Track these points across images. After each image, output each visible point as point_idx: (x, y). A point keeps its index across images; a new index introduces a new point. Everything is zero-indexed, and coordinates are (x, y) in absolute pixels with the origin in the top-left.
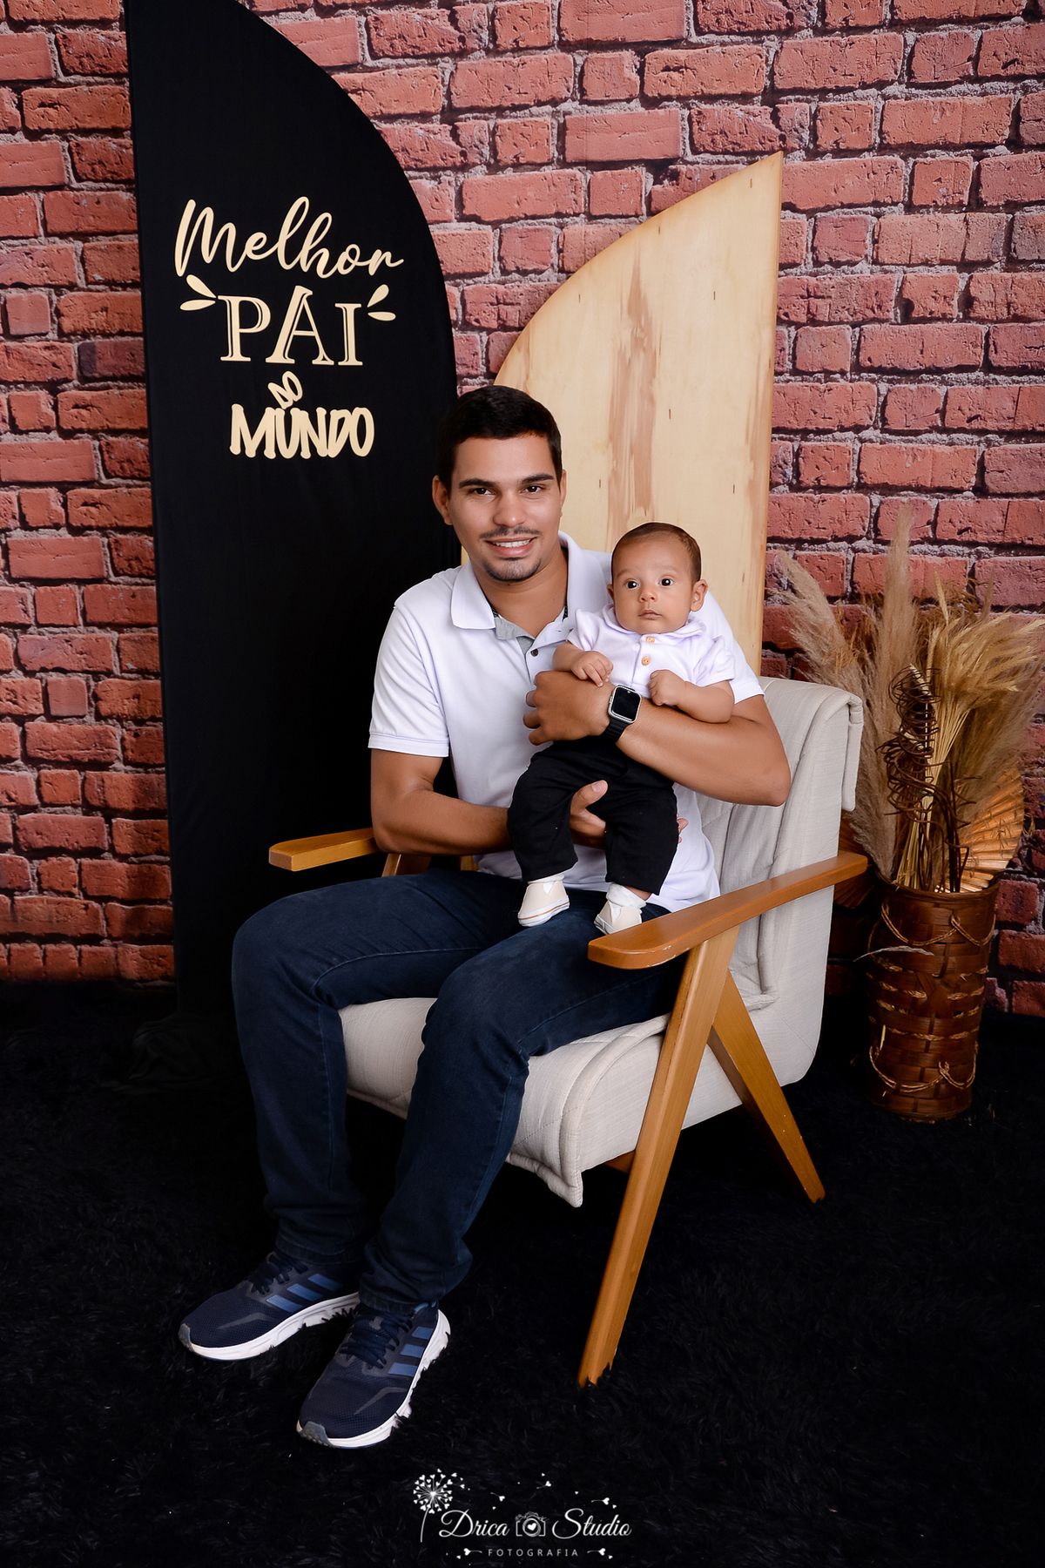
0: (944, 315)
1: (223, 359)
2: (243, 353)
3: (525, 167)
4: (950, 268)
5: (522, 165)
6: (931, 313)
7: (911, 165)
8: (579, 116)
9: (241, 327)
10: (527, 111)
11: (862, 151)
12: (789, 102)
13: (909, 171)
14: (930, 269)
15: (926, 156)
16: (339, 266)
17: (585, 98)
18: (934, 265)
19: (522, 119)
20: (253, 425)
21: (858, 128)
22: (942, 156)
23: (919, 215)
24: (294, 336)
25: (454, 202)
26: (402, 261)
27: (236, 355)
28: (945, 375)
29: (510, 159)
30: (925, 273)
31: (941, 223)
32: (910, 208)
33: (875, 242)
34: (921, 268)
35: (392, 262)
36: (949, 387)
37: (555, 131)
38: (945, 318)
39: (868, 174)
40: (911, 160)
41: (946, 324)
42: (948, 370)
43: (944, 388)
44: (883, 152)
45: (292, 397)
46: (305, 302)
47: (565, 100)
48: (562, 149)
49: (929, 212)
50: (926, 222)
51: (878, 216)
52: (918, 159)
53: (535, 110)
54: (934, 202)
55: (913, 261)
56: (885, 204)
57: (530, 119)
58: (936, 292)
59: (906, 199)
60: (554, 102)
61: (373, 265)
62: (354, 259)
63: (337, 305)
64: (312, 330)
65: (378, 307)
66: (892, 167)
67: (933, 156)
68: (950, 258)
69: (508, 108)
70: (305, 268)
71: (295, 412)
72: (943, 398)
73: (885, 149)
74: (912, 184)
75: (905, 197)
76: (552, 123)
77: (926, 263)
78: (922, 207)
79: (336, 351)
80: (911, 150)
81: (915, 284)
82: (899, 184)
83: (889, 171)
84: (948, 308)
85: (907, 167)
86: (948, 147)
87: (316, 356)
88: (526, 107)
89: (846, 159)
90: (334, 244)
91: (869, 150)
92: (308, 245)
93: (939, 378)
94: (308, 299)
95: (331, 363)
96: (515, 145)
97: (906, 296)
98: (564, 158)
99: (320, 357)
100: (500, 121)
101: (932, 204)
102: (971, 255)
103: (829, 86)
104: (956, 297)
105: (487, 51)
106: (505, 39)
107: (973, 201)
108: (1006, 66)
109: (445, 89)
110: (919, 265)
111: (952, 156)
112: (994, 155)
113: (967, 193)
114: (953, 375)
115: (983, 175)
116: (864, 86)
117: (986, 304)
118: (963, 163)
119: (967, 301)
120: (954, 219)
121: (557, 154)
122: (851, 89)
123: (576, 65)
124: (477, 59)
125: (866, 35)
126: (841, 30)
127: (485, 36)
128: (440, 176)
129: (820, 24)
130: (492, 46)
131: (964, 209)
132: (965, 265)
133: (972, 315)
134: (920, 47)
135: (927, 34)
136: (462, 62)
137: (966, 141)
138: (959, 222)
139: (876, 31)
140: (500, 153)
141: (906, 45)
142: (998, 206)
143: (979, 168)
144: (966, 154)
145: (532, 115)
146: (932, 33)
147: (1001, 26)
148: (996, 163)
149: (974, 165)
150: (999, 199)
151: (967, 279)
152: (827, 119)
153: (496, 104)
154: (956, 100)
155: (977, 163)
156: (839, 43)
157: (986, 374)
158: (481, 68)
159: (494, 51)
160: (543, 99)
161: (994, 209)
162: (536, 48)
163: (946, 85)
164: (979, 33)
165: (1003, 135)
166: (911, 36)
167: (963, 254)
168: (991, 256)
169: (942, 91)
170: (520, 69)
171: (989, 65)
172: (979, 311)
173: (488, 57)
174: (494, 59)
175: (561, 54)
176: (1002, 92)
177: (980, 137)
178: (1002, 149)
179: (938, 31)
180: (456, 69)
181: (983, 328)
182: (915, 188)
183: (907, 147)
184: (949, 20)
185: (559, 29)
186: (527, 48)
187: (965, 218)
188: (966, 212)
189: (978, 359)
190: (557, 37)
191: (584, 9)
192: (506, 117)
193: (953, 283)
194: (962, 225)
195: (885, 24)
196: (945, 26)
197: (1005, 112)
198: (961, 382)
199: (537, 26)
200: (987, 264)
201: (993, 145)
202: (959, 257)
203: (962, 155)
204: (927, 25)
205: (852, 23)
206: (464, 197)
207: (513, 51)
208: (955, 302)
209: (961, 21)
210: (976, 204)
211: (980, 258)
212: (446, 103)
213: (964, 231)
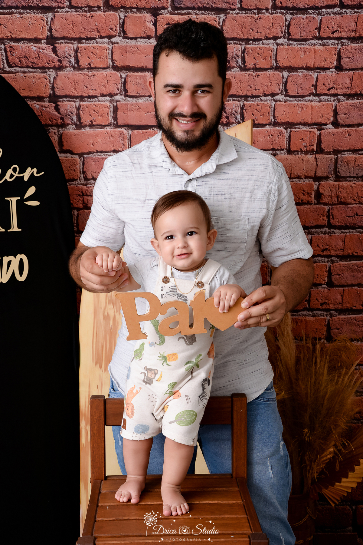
0: (308, 201)
3: (96, 126)
4: (310, 180)
5: (94, 125)
6: (302, 200)
7: (289, 132)
8: (124, 102)
10: (96, 99)
11: (266, 125)
12: (230, 101)
13: (288, 135)
14: (300, 180)
15: (296, 128)
17: (127, 94)
18: (302, 179)
19: (94, 103)
21: (263, 114)
22: (303, 128)
23: (294, 155)
25: (57, 143)
28: (310, 230)
29: (88, 122)
30: (298, 182)
31: (304, 159)
32: (289, 152)
36: (312, 236)
37: (112, 109)
38: (309, 203)
39: (269, 136)
40: (289, 130)
41: (309, 206)
42: (312, 227)
43: (310, 236)
44: (275, 126)
47: (117, 94)
48: (115, 118)
49: (298, 154)
50: (297, 158)
52: (292, 129)
53: (101, 98)
54: (300, 149)
55: (292, 176)
56: (278, 150)
57: (98, 103)
58: (304, 191)
59: (288, 148)
60: (111, 95)
65: (30, 199)
66: (280, 133)
67: (299, 128)
68: (310, 175)
69: (86, 97)
73: (277, 124)
74: (290, 141)
75: (287, 146)
76: (110, 106)
77: (298, 177)
78: (295, 151)
80: (288, 125)
82: (284, 141)
83: (279, 134)
84: (310, 198)
85: (287, 133)
86: (305, 124)
88: (96, 97)
89: (258, 128)
91: (269, 124)
93: (307, 231)
96: (90, 115)
98: (117, 123)
100: (82, 103)
101: (300, 150)
102: (319, 174)
103: (248, 94)
104: (313, 193)
105: (74, 68)
106: (84, 63)
107: (318, 149)
108: (329, 90)
109: (51, 85)
110: (295, 178)
111: (307, 129)
112: (327, 129)
113: (315, 145)
114: (314, 230)
115: (322, 137)
116: (265, 95)
117: (327, 197)
118: (313, 132)
119: (319, 195)
120: (310, 157)
121: (113, 121)
122: (259, 96)
123: (121, 77)
124: (69, 72)
125: (265, 72)
126: (253, 69)
127: (73, 60)
128: (49, 129)
129: (243, 66)
130: (76, 66)
131: (314, 153)
132: (317, 179)
133: (321, 201)
134: (290, 79)
135: (293, 73)
136: (60, 72)
137: (314, 122)
138: (312, 159)
139: (269, 70)
140: (82, 119)
141: (283, 78)
142: (330, 152)
143: (320, 134)
144: (314, 128)
145: (99, 101)
146: (295, 73)
147: (325, 72)
148: (327, 133)
149: (318, 133)
150: (330, 149)
151: (318, 185)
152: (248, 109)
153: (80, 94)
154: (308, 103)
155: (319, 132)
156: (252, 75)
157: (329, 229)
158: (71, 76)
159: (78, 67)
160: (105, 93)
161: (328, 153)
162: (100, 68)
163: (303, 96)
164: (316, 74)
165: (330, 120)
166: (285, 74)
167: (315, 173)
168: (328, 174)
169: (301, 99)
170: (92, 78)
171: (321, 89)
172: (325, 200)
173: (75, 71)
174: (78, 72)
175: (113, 72)
176: (328, 101)
177: (320, 120)
178: (330, 126)
179: (297, 72)
180: (57, 75)
181: (327, 208)
182: (291, 143)
183: (287, 124)
184: (302, 68)
185: (112, 60)
186: (96, 68)
187: (315, 157)
188: (315, 154)
189: (325, 222)
190: (111, 64)
191: (125, 51)
192: (85, 101)
193: (311, 186)
194: (314, 160)
195: (273, 68)
196: (301, 70)
197: (330, 110)
198: (318, 233)
199: (100, 57)
200: (327, 178)
201: (326, 124)
202: (313, 175)
203: (312, 128)
204: (292, 69)
205: (258, 66)
206: (63, 140)
207: (88, 69)
208: (313, 196)
209: (308, 69)
210: (320, 150)
211: (323, 175)
212: (52, 92)
213: (315, 162)
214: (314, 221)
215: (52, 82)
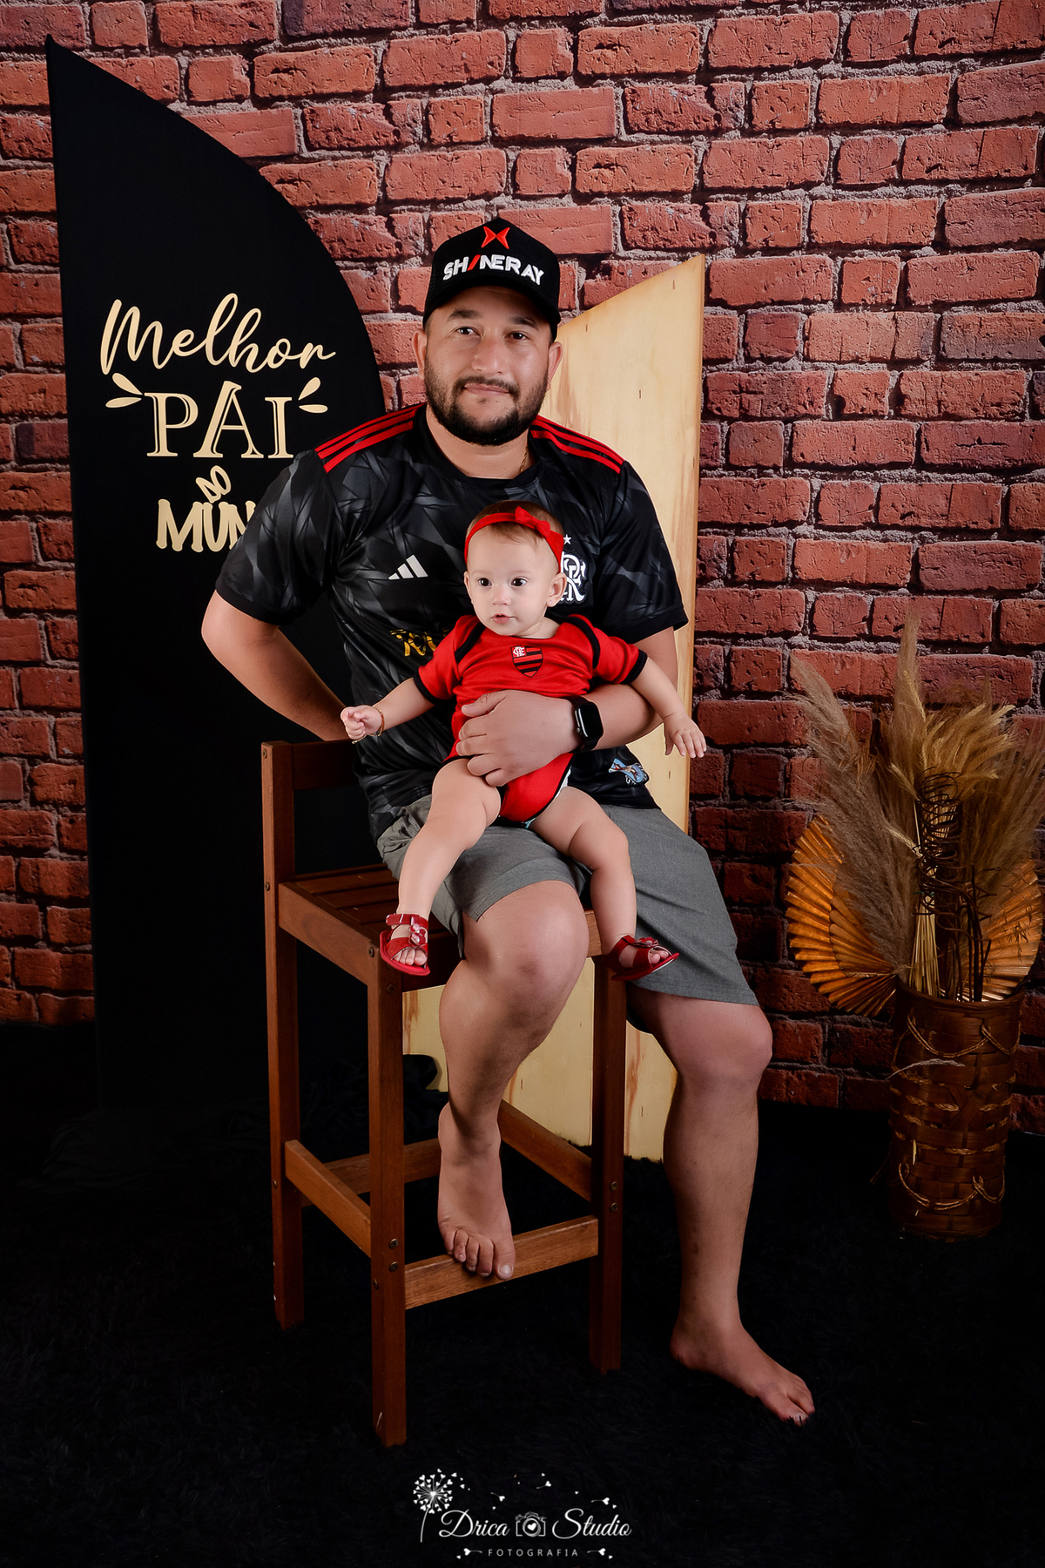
0: (875, 412)
1: (149, 455)
2: (170, 449)
4: (880, 365)
6: (862, 410)
7: (839, 264)
8: (511, 211)
9: (167, 424)
10: (461, 205)
11: (791, 249)
12: (719, 201)
13: (838, 270)
14: (861, 366)
15: (854, 255)
16: (269, 360)
17: (518, 192)
18: (864, 363)
19: (455, 213)
20: (180, 520)
21: (787, 227)
22: (870, 255)
23: (848, 313)
24: (223, 430)
25: (389, 293)
26: (334, 353)
27: (163, 451)
28: (877, 472)
30: (856, 370)
31: (870, 321)
32: (839, 306)
33: (806, 339)
34: (851, 365)
35: (324, 354)
36: (882, 484)
38: (876, 415)
39: (798, 272)
40: (840, 259)
41: (877, 421)
42: (881, 467)
43: (877, 485)
44: (812, 251)
45: (220, 491)
46: (233, 396)
47: (499, 194)
49: (858, 311)
50: (856, 320)
51: (808, 313)
52: (846, 258)
53: (468, 203)
54: (863, 300)
55: (844, 358)
56: (815, 302)
57: (464, 212)
58: (867, 389)
59: (836, 297)
60: (488, 196)
61: (304, 358)
62: (284, 353)
63: (267, 399)
64: (241, 425)
65: (309, 400)
66: (821, 266)
67: (861, 256)
68: (880, 356)
69: (442, 201)
70: (234, 364)
71: (223, 506)
72: (876, 494)
73: (814, 248)
74: (841, 282)
75: (834, 295)
77: (857, 360)
78: (851, 305)
79: (266, 444)
80: (839, 249)
81: (846, 381)
82: (828, 283)
83: (818, 269)
84: (879, 405)
85: (836, 265)
86: (875, 247)
87: (245, 449)
88: (460, 200)
89: (776, 257)
90: (264, 339)
91: (798, 249)
92: (236, 341)
93: (872, 474)
94: (236, 393)
95: (262, 456)
97: (837, 393)
99: (250, 451)
100: (434, 214)
101: (862, 303)
102: (901, 353)
103: (757, 186)
104: (887, 395)
105: (422, 145)
106: (439, 135)
107: (901, 301)
108: (929, 170)
109: (380, 181)
110: (849, 362)
111: (879, 256)
112: (921, 256)
113: (895, 292)
114: (886, 472)
115: (910, 275)
116: (792, 186)
117: (917, 402)
118: (891, 263)
119: (898, 399)
120: (884, 317)
122: (779, 189)
123: (508, 160)
124: (412, 152)
125: (792, 138)
126: (768, 131)
127: (419, 130)
128: (376, 267)
129: (747, 126)
130: (425, 140)
131: (893, 308)
132: (895, 363)
133: (903, 412)
134: (845, 151)
135: (852, 137)
136: (397, 155)
137: (893, 242)
138: (888, 321)
139: (802, 133)
141: (831, 148)
142: (926, 306)
143: (906, 267)
144: (893, 254)
145: (466, 210)
146: (856, 137)
147: (923, 133)
148: (923, 264)
149: (901, 265)
150: (928, 299)
151: (897, 377)
152: (756, 217)
153: (431, 196)
154: (882, 202)
155: (904, 263)
156: (766, 145)
157: (919, 471)
158: (415, 161)
159: (429, 145)
160: (477, 193)
161: (923, 309)
162: (470, 143)
163: (872, 187)
164: (902, 138)
165: (929, 236)
166: (836, 140)
167: (893, 352)
168: (920, 355)
169: (868, 192)
170: (454, 163)
171: (912, 169)
172: (911, 408)
173: (423, 151)
174: (428, 154)
175: (494, 149)
176: (927, 195)
177: (906, 238)
178: (928, 250)
179: (862, 135)
180: (391, 162)
181: (915, 426)
182: (844, 286)
183: (835, 247)
184: (873, 126)
185: (492, 126)
186: (461, 143)
187: (894, 316)
188: (894, 311)
189: (910, 456)
190: (490, 133)
191: (516, 106)
192: (440, 210)
193: (883, 380)
194: (891, 323)
195: (810, 128)
196: (869, 131)
197: (930, 214)
198: (893, 479)
199: (470, 122)
200: (917, 362)
201: (920, 246)
202: (889, 356)
203: (889, 255)
204: (852, 129)
205: (778, 126)
206: (400, 287)
207: (447, 145)
208: (886, 400)
209: (885, 126)
210: (905, 303)
211: (909, 357)
212: (381, 194)
213: (894, 329)
214: (887, 455)
215: (382, 176)
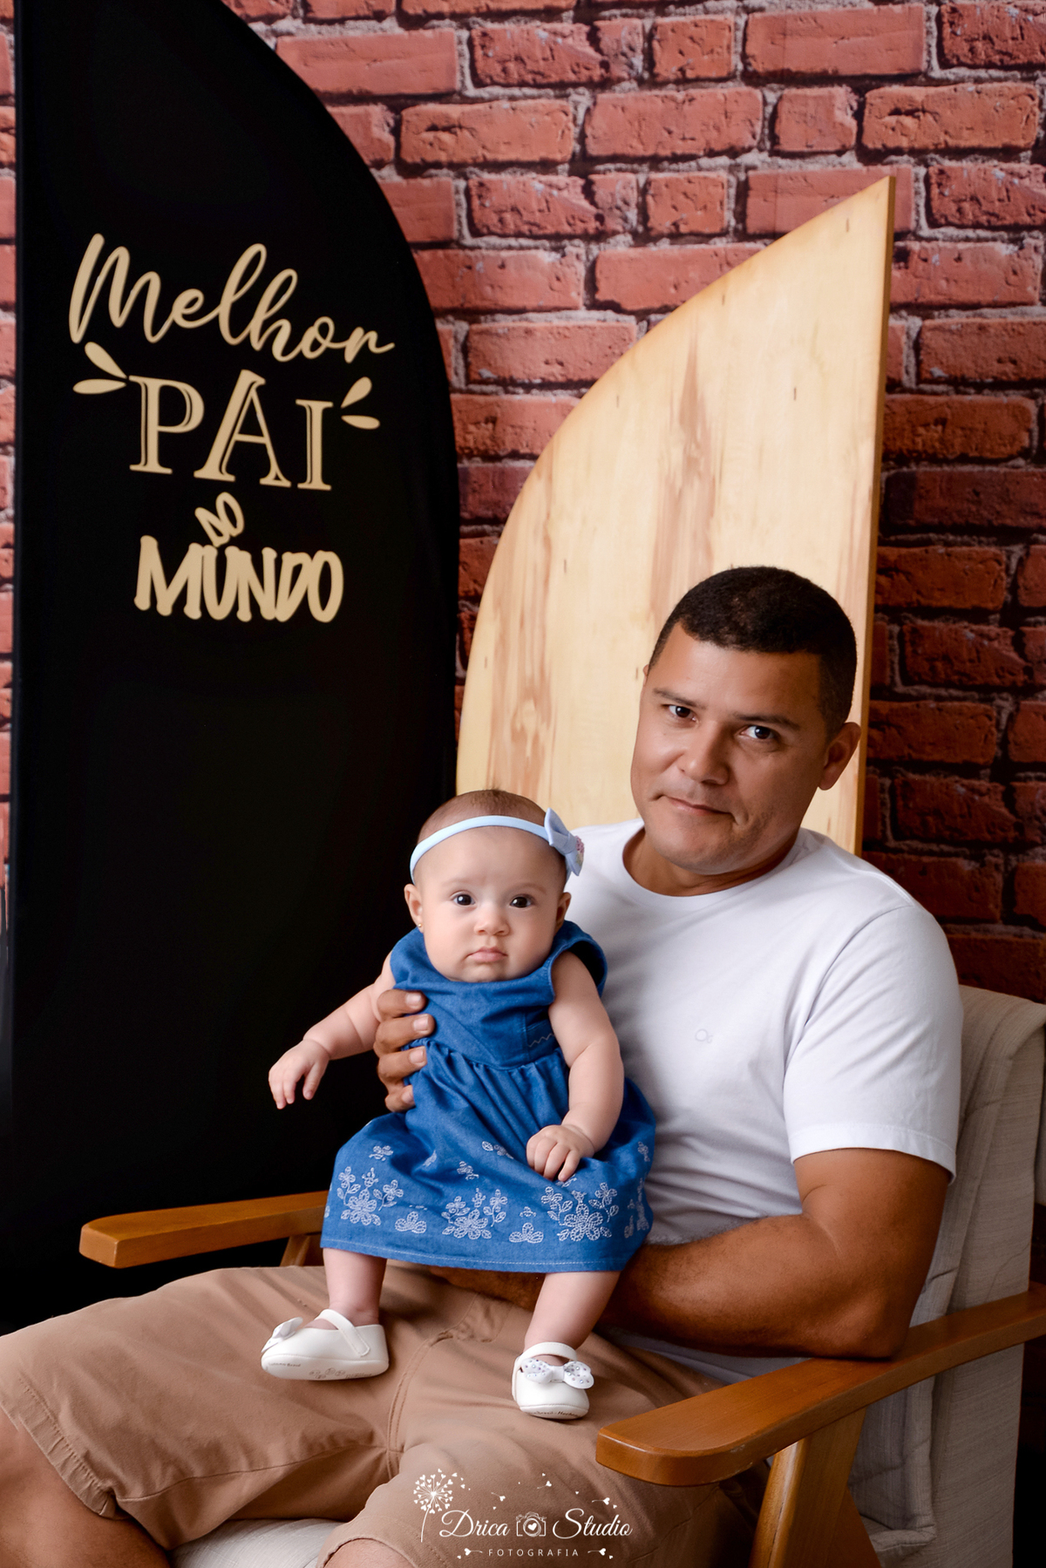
2: (161, 462)
8: (767, 171)
9: (160, 424)
10: (693, 164)
16: (304, 347)
17: (776, 148)
19: (686, 174)
27: (152, 463)
35: (378, 345)
37: (733, 191)
45: (230, 530)
47: (749, 150)
48: (741, 215)
53: (704, 162)
60: (733, 152)
61: (351, 348)
62: (325, 337)
65: (356, 409)
70: (257, 346)
71: (233, 553)
76: (728, 181)
88: (693, 157)
92: (261, 312)
94: (259, 390)
96: (675, 207)
105: (640, 81)
109: (578, 130)
121: (733, 223)
123: (765, 103)
124: (626, 92)
127: (637, 61)
130: (647, 75)
140: (652, 220)
145: (700, 169)
153: (650, 152)
158: (630, 103)
159: (650, 81)
160: (717, 147)
162: (710, 79)
170: (686, 106)
173: (641, 89)
174: (650, 93)
175: (745, 89)
180: (594, 103)
185: (744, 56)
186: (697, 79)
190: (740, 67)
192: (662, 170)
199: (711, 51)
212: (578, 148)
215: (580, 121)
